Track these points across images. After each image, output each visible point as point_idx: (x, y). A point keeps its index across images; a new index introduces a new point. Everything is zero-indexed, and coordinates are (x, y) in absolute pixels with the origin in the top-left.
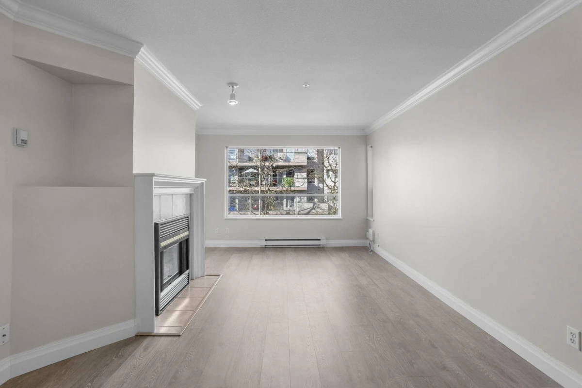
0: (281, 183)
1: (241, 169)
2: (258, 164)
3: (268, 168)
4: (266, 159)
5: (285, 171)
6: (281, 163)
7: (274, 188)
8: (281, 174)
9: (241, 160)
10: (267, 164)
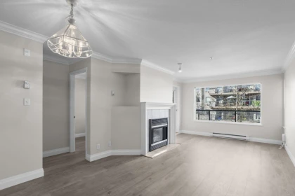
0: (251, 104)
1: (225, 96)
2: (236, 93)
3: (242, 95)
4: (240, 90)
5: (255, 97)
6: (252, 92)
7: (245, 107)
8: (252, 99)
9: (225, 91)
10: (241, 93)
